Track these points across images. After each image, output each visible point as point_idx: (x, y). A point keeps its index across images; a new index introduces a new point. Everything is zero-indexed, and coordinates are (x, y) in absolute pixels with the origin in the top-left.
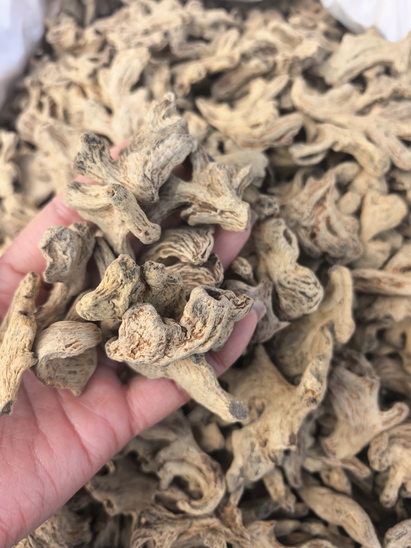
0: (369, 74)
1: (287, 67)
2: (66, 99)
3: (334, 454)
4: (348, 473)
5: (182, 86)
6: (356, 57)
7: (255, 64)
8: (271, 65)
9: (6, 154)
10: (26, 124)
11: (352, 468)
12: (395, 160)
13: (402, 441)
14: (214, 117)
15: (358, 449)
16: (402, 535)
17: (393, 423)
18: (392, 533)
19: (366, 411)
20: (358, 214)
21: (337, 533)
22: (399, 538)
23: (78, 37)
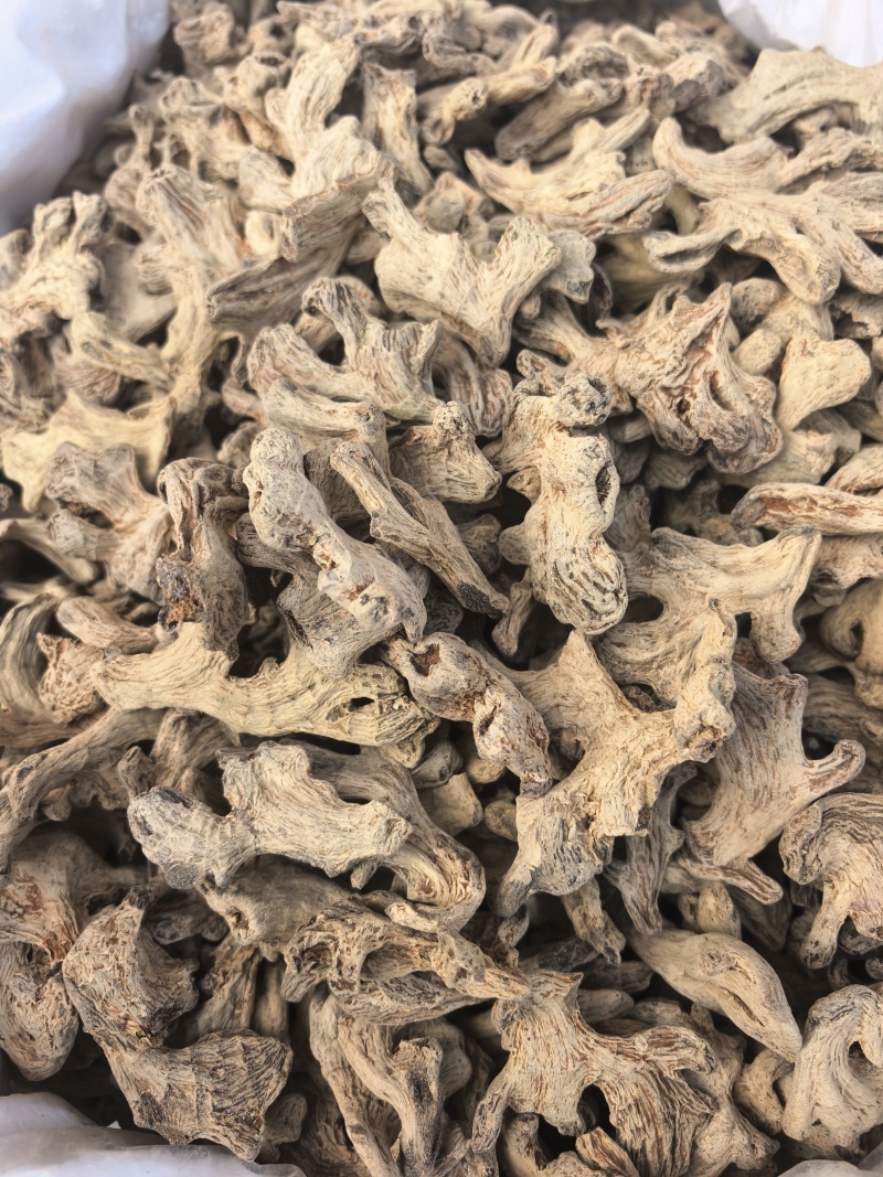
0: (804, 126)
1: (647, 95)
2: (208, 142)
3: (709, 853)
4: (735, 894)
5: (438, 123)
6: (784, 88)
7: (586, 89)
8: (616, 93)
9: (79, 236)
10: (122, 188)
11: (744, 884)
12: (850, 271)
13: (850, 825)
14: (500, 184)
15: (758, 846)
16: (844, 1011)
17: (831, 785)
18: (822, 1008)
19: (777, 756)
20: (774, 372)
21: (709, 1026)
22: (838, 1017)
23: (235, 39)
